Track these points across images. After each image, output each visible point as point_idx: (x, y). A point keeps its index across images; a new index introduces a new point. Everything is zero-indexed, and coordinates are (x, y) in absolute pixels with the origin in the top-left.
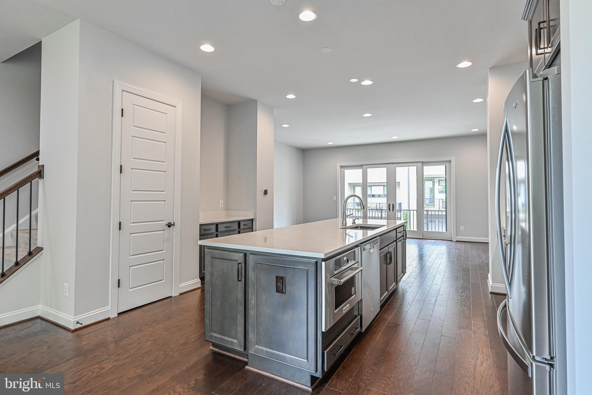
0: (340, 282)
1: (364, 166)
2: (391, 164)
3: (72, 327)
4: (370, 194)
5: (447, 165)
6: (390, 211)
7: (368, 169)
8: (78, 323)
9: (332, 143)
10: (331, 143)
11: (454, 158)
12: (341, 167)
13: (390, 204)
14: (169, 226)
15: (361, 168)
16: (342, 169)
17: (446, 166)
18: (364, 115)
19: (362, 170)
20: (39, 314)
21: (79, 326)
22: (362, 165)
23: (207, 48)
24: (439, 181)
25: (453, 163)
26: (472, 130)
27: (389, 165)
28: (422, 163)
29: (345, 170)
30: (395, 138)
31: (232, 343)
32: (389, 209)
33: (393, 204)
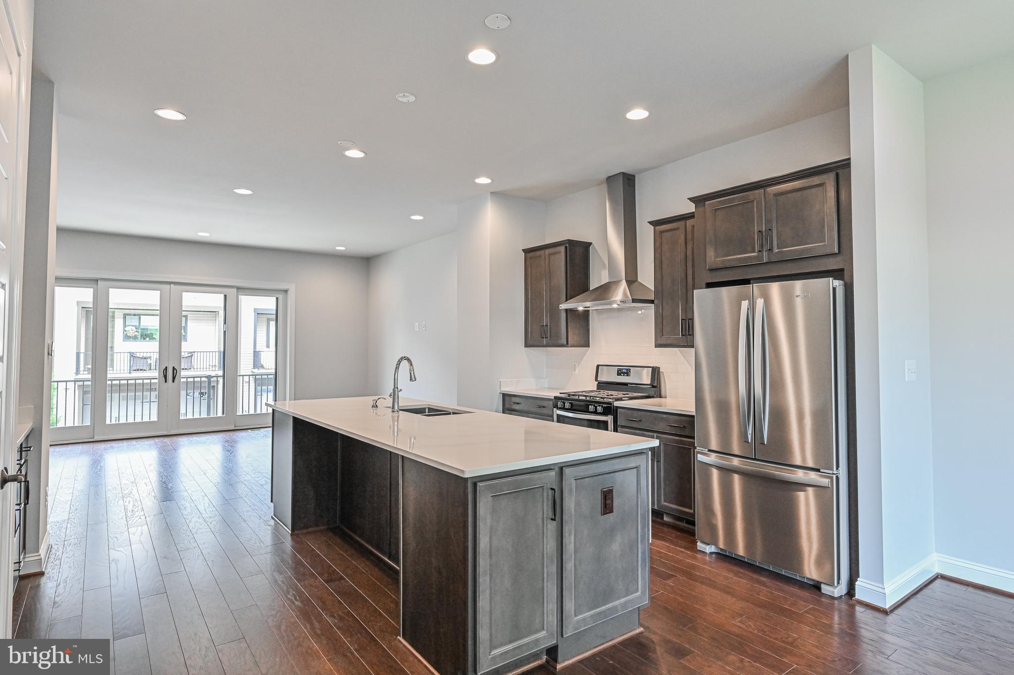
1: (99, 282)
2: (172, 285)
5: (281, 297)
6: (166, 382)
11: (294, 285)
13: (166, 367)
15: (92, 286)
18: (237, 191)
22: (95, 281)
25: (291, 295)
26: (337, 248)
28: (238, 289)
32: (165, 377)
33: (174, 367)
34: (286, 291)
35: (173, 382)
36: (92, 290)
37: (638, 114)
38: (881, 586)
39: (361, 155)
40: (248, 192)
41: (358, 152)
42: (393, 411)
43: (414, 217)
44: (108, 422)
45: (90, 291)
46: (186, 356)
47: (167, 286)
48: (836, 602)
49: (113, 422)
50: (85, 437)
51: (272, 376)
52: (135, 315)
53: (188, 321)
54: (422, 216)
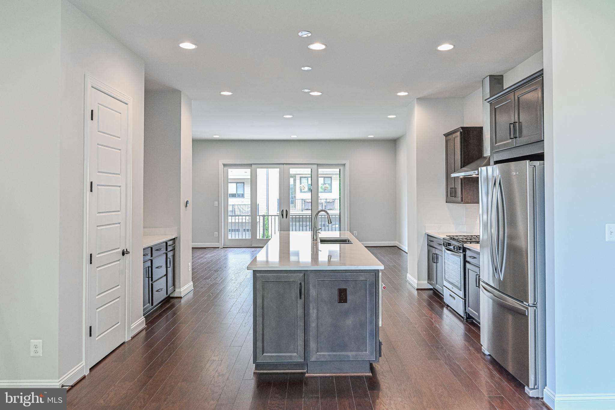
0: (384, 288)
1: (253, 166)
2: (285, 165)
4: (235, 193)
5: (342, 168)
6: (283, 218)
7: (257, 169)
9: (218, 136)
10: (216, 137)
11: (348, 161)
12: (225, 165)
13: (283, 210)
14: (123, 254)
15: (250, 168)
16: (226, 168)
17: (340, 169)
18: (285, 116)
19: (250, 169)
22: (251, 165)
23: (187, 46)
24: (301, 178)
25: (347, 166)
28: (318, 165)
29: (229, 170)
30: (294, 137)
31: (291, 357)
32: (282, 215)
33: (286, 210)
34: (344, 165)
35: (286, 218)
38: (553, 393)
39: (321, 94)
40: (291, 117)
41: (317, 93)
42: (313, 240)
43: (389, 117)
44: (258, 238)
45: (248, 171)
46: (332, 201)
47: (282, 166)
48: (531, 400)
49: (261, 238)
50: (248, 245)
51: (338, 216)
52: (305, 177)
53: (332, 180)
54: (395, 115)
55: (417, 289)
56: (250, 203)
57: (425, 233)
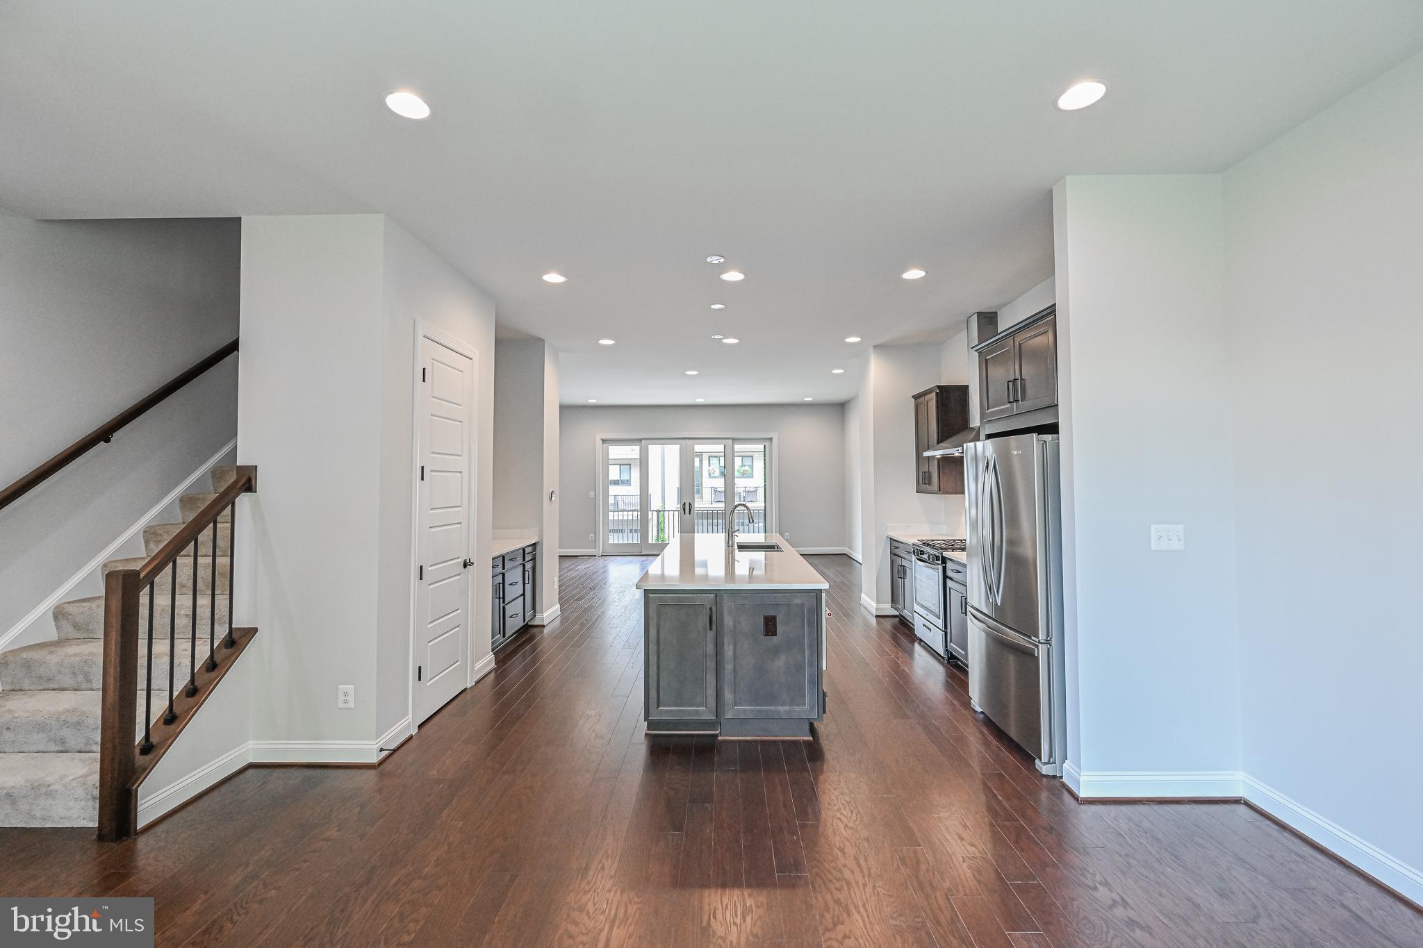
1: (643, 441)
2: (687, 440)
3: (374, 759)
4: (619, 478)
5: (767, 444)
6: (685, 514)
7: (649, 446)
8: (382, 750)
10: (592, 401)
11: (777, 434)
12: (604, 441)
13: (685, 503)
14: (465, 566)
15: (638, 444)
16: (605, 445)
17: (765, 445)
18: (688, 373)
20: (252, 759)
21: (385, 753)
22: (640, 440)
23: (554, 278)
24: (709, 457)
25: (775, 441)
26: (806, 399)
27: (684, 441)
28: (733, 439)
29: (610, 447)
30: (700, 401)
31: (698, 712)
32: (684, 510)
33: (690, 503)
34: (771, 439)
35: (690, 514)
36: (639, 446)
37: (914, 274)
38: (1077, 770)
39: (737, 341)
40: (695, 373)
41: (733, 339)
42: (728, 545)
43: (835, 372)
44: (650, 542)
46: (753, 490)
48: (1044, 780)
49: (654, 542)
50: (636, 551)
51: (762, 510)
52: (716, 457)
53: (754, 460)
54: (842, 369)
55: (877, 616)
56: (639, 494)
57: (886, 536)
